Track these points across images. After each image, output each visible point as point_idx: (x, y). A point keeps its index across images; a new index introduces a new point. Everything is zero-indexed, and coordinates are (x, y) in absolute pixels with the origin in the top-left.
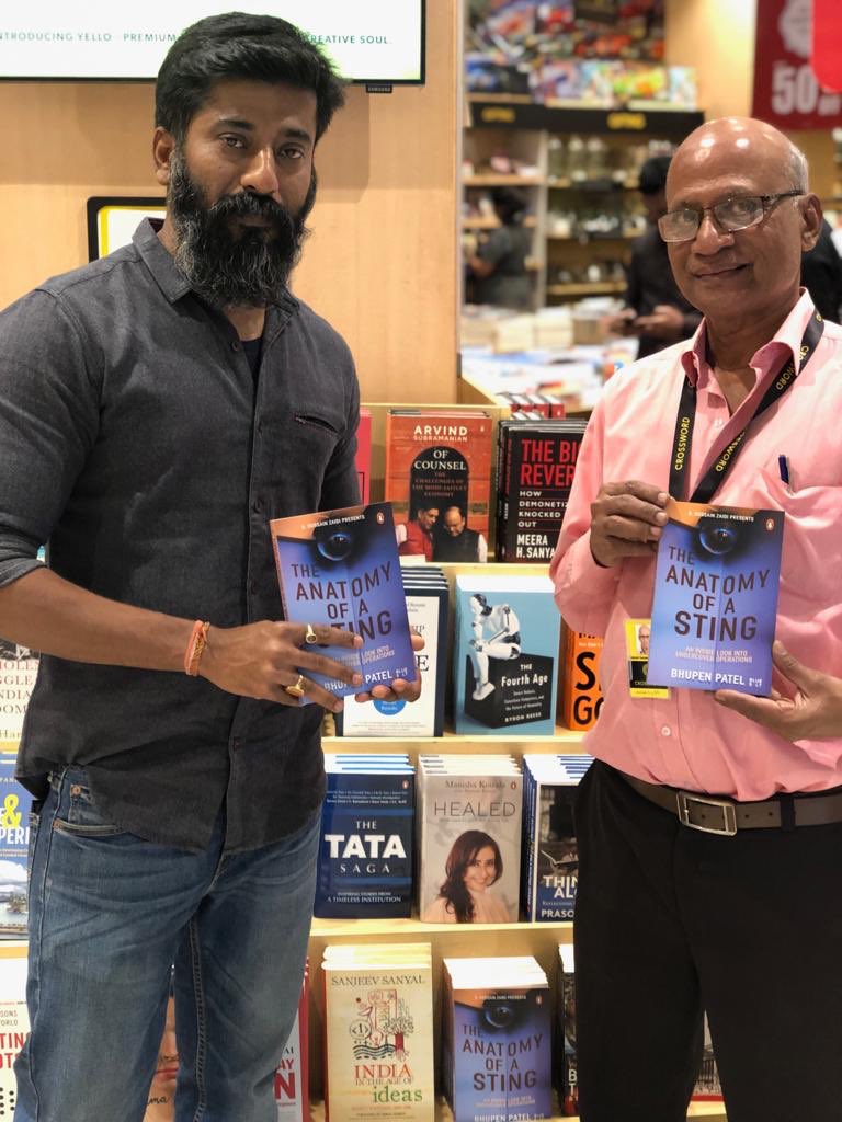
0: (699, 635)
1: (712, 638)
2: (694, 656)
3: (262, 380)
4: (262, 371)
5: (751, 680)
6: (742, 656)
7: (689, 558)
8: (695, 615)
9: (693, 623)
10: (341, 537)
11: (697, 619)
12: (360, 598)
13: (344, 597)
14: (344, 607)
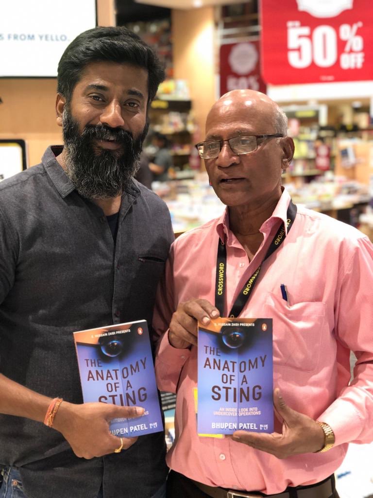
0: (227, 400)
1: (235, 401)
2: (225, 414)
5: (261, 426)
6: (254, 411)
7: (217, 352)
8: (224, 388)
9: (223, 392)
10: (115, 342)
11: (225, 390)
12: (127, 379)
13: (117, 379)
14: (117, 385)
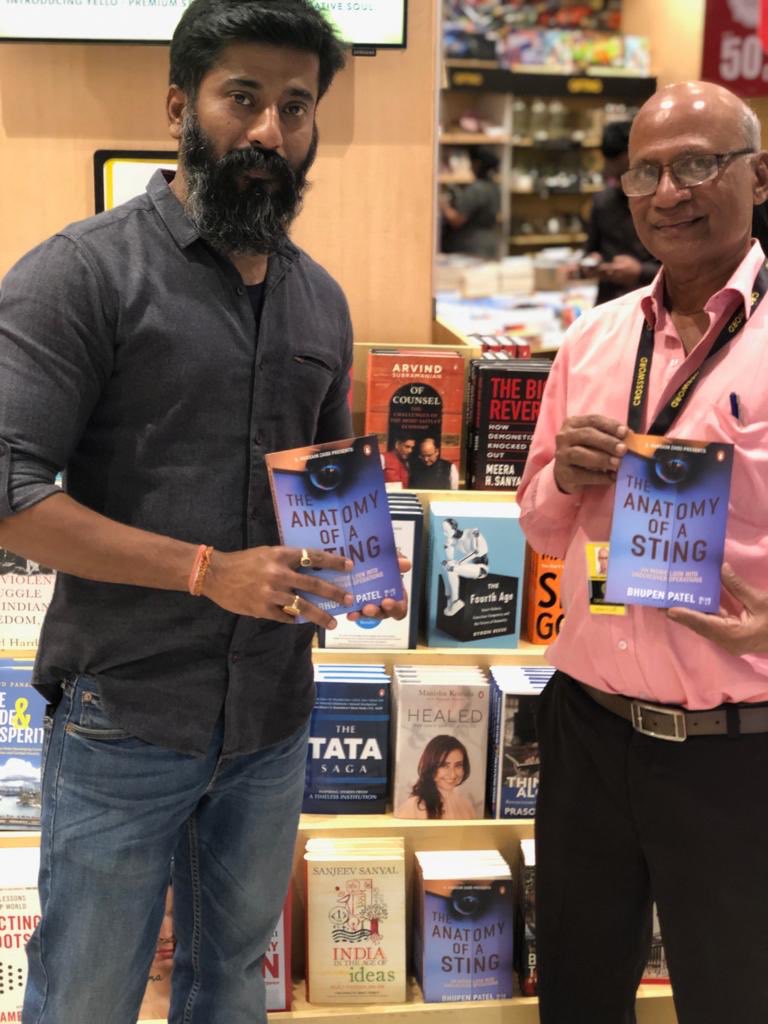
0: (653, 556)
1: (665, 559)
2: (649, 576)
3: (264, 321)
4: (264, 313)
5: (701, 598)
6: (693, 576)
7: (645, 487)
8: (651, 539)
9: (648, 545)
10: (332, 468)
11: (651, 542)
12: (350, 524)
13: (335, 523)
14: (336, 533)
